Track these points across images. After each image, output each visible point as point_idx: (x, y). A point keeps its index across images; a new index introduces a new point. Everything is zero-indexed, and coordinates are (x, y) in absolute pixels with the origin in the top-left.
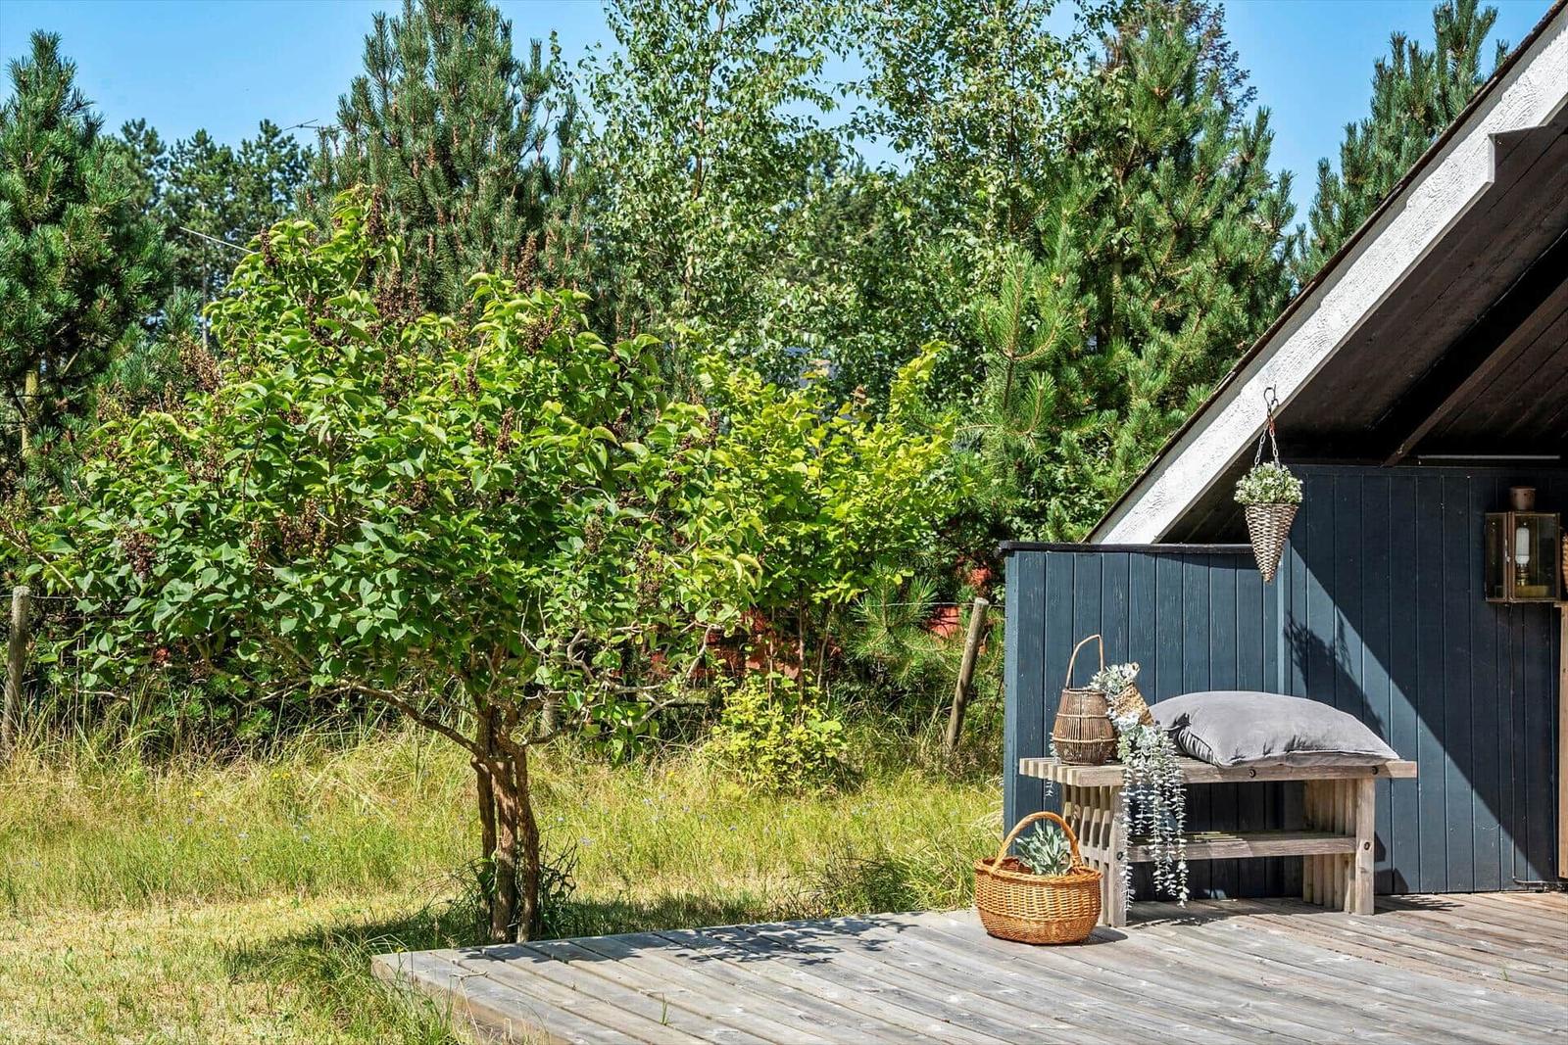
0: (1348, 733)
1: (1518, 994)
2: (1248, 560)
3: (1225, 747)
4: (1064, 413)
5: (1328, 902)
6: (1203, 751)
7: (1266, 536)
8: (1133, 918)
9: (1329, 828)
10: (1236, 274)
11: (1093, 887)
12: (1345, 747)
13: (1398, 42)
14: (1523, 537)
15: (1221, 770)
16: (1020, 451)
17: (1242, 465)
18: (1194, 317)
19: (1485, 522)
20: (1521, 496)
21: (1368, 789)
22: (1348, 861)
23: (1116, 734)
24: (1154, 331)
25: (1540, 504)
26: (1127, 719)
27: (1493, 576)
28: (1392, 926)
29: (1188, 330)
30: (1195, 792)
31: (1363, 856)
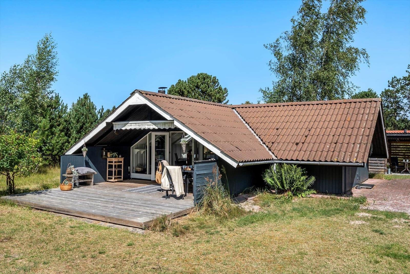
0: (92, 170)
1: (109, 191)
2: (83, 155)
3: (82, 172)
4: (48, 136)
5: (89, 185)
6: (79, 173)
7: (84, 154)
8: (74, 188)
9: (90, 179)
10: (66, 121)
11: (72, 185)
12: (92, 172)
13: (80, 97)
14: (104, 152)
15: (81, 174)
16: (43, 139)
17: (82, 147)
18: (61, 125)
19: (101, 151)
20: (104, 149)
21: (93, 175)
22: (91, 181)
23: (72, 172)
24: (57, 126)
25: (106, 150)
26: (73, 171)
27: (102, 155)
28: (95, 186)
29: (60, 126)
30: (79, 176)
31: (93, 181)
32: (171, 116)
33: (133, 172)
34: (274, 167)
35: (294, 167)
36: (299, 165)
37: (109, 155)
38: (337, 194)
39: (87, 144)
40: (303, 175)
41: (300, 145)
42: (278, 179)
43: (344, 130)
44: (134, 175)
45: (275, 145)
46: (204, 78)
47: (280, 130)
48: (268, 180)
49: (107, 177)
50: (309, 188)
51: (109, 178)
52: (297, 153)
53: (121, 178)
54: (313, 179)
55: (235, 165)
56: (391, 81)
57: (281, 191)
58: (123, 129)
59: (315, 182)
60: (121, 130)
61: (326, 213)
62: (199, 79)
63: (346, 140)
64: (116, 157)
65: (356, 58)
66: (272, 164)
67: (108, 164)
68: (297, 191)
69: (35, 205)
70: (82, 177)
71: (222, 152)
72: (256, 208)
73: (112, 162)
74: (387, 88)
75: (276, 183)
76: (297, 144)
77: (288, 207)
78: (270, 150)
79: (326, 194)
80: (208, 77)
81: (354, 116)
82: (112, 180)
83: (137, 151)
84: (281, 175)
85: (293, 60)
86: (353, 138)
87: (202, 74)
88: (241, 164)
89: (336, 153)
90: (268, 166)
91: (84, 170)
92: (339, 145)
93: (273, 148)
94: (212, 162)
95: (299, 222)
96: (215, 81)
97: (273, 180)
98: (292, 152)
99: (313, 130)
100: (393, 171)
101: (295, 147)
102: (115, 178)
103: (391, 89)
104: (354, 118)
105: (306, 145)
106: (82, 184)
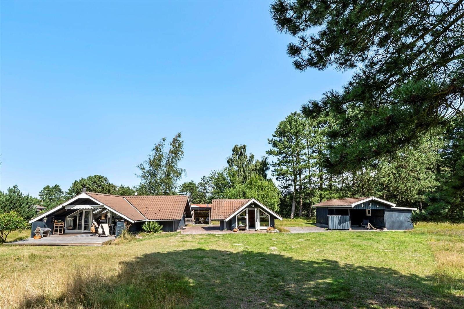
2: (44, 221)
5: (47, 236)
6: (43, 230)
9: (47, 233)
11: (40, 237)
12: (49, 230)
14: (53, 220)
19: (51, 220)
21: (49, 232)
26: (40, 229)
27: (52, 222)
30: (44, 232)
31: (49, 234)
32: (103, 203)
33: (66, 230)
34: (146, 223)
35: (155, 222)
36: (156, 222)
37: (56, 221)
38: (171, 231)
39: (47, 216)
40: (158, 225)
41: (157, 214)
42: (148, 227)
43: (174, 208)
44: (66, 231)
45: (147, 214)
46: (100, 178)
47: (148, 208)
48: (144, 228)
49: (54, 232)
50: (160, 230)
51: (55, 233)
52: (156, 217)
53: (62, 233)
54: (162, 226)
55: (133, 222)
56: (202, 178)
57: (149, 232)
58: (72, 208)
59: (163, 227)
60: (70, 209)
61: (167, 237)
62: (96, 178)
63: (175, 212)
64: (60, 222)
65: (181, 173)
66: (146, 221)
67: (55, 226)
68: (156, 231)
69: (33, 244)
70: (44, 233)
71: (128, 217)
72: (141, 238)
73: (58, 225)
74: (201, 182)
75: (147, 229)
76: (156, 213)
77: (153, 236)
78: (144, 216)
79: (167, 232)
80: (102, 177)
81: (178, 202)
82: (58, 234)
83: (69, 219)
84: (150, 226)
85: (150, 172)
86: (177, 211)
87: (98, 176)
88: (135, 222)
89: (171, 216)
90: (144, 222)
91: (47, 229)
92: (172, 213)
93: (145, 215)
94: (123, 221)
95: (157, 239)
96: (106, 180)
97: (146, 228)
98: (154, 217)
99: (162, 208)
100: (196, 223)
101: (155, 215)
102: (59, 233)
103: (203, 182)
104: (178, 203)
105: (159, 214)
106: (44, 236)
